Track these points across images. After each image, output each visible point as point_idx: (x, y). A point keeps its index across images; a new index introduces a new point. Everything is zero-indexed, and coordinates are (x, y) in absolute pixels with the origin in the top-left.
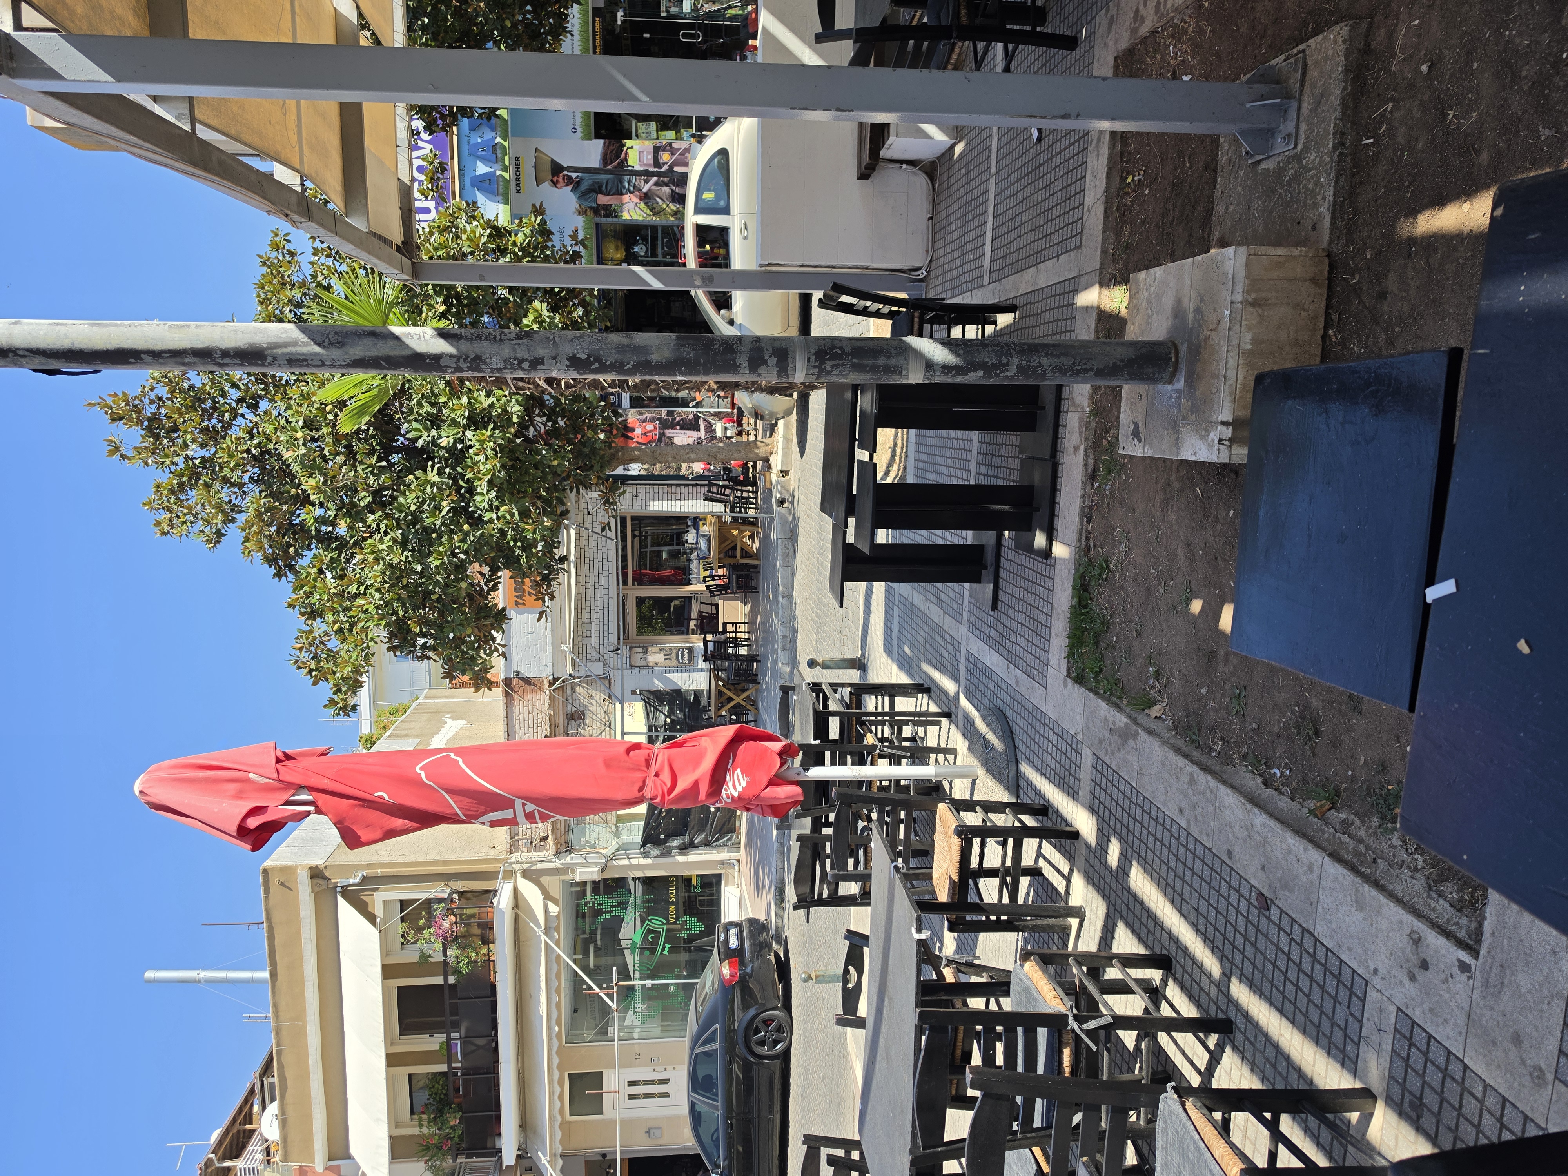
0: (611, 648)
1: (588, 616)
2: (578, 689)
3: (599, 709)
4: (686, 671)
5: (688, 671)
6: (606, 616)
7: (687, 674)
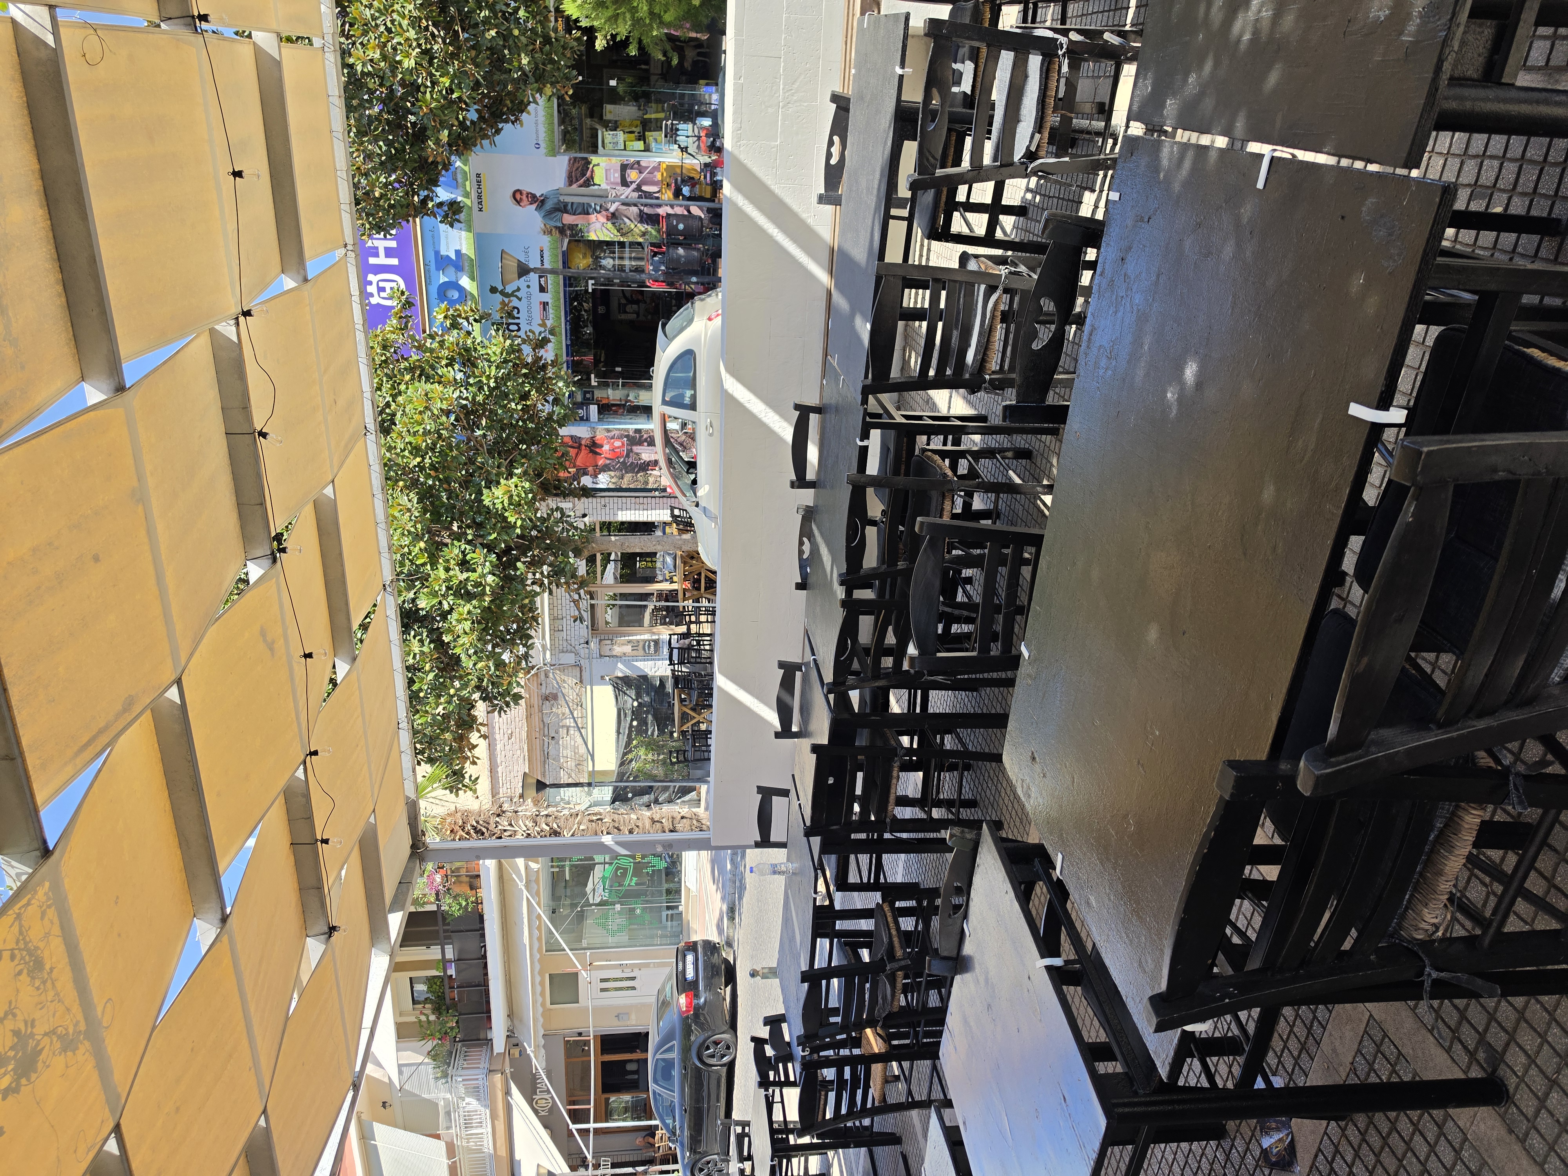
0: (582, 641)
3: (571, 691)
4: (652, 660)
7: (652, 663)
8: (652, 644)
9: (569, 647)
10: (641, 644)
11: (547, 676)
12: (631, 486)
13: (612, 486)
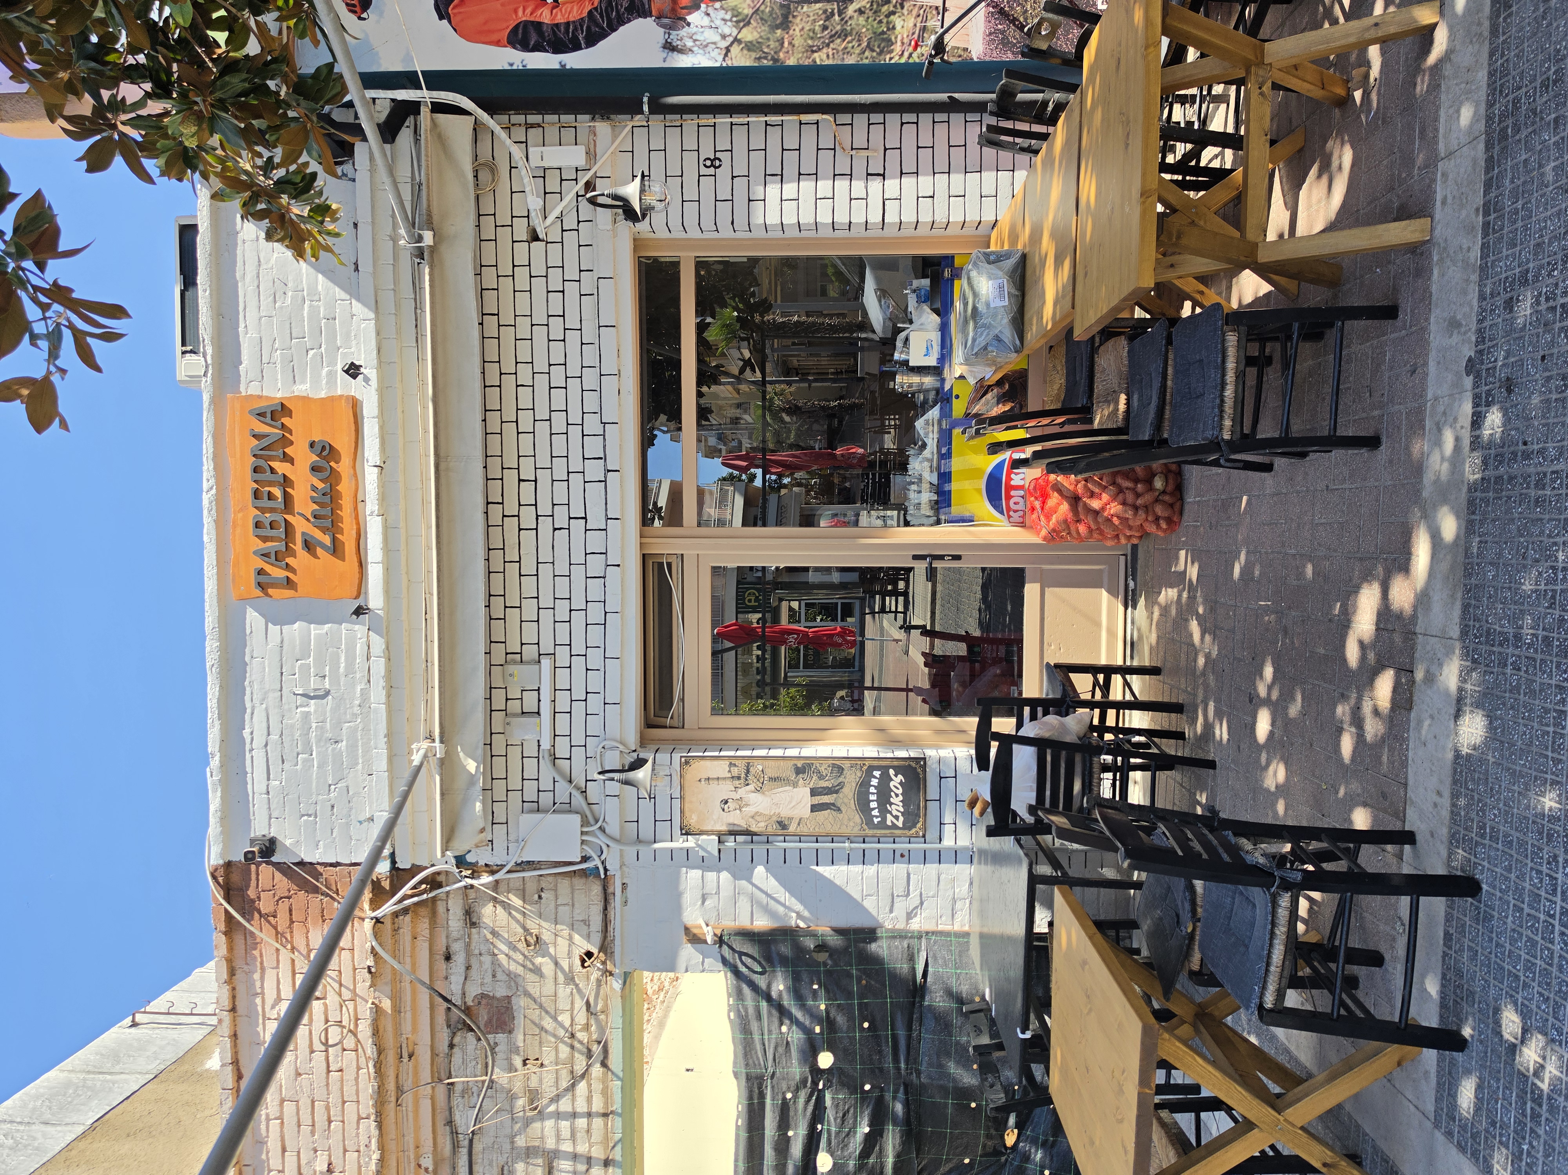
0: (613, 760)
1: (530, 635)
2: (488, 913)
3: (564, 991)
4: (897, 857)
5: (905, 857)
6: (595, 633)
7: (899, 869)
8: (896, 781)
9: (563, 789)
10: (851, 779)
11: (471, 918)
12: (821, 58)
13: (740, 59)
